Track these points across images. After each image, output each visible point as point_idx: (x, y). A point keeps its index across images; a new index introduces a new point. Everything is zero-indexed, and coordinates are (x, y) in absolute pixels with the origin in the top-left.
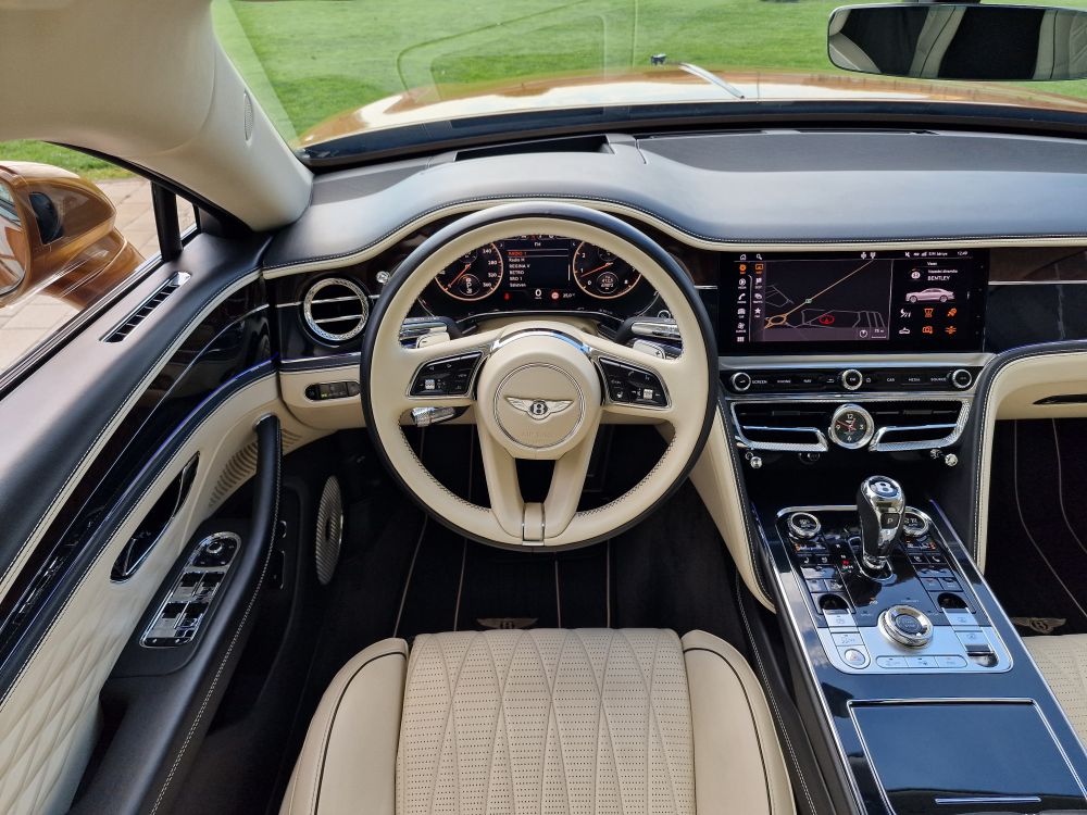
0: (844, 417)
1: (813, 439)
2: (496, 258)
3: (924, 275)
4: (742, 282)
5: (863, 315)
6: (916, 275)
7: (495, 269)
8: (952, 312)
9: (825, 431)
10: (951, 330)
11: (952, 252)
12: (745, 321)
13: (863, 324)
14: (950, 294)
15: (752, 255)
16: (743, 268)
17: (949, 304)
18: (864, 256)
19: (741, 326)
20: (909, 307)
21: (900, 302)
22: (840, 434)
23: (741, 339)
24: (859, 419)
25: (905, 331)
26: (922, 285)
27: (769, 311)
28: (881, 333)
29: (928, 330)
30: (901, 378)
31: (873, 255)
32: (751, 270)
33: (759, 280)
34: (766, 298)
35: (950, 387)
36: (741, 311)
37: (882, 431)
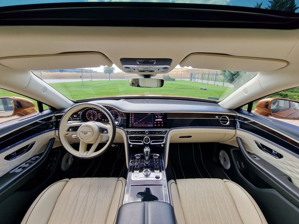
0: (146, 139)
1: (141, 142)
2: (96, 114)
3: (158, 117)
4: (130, 117)
5: (149, 123)
6: (156, 117)
7: (96, 116)
8: (162, 122)
9: (143, 141)
10: (162, 125)
11: (162, 113)
12: (131, 123)
13: (149, 124)
14: (162, 120)
15: (132, 113)
16: (130, 115)
17: (162, 121)
18: (149, 114)
19: (130, 124)
20: (156, 121)
21: (154, 121)
22: (145, 141)
23: (130, 126)
24: (148, 139)
25: (155, 125)
26: (157, 118)
27: (134, 122)
28: (152, 125)
29: (159, 125)
30: (155, 132)
31: (150, 114)
32: (132, 116)
33: (133, 117)
34: (134, 120)
35: (162, 134)
36: (130, 122)
37: (152, 141)
